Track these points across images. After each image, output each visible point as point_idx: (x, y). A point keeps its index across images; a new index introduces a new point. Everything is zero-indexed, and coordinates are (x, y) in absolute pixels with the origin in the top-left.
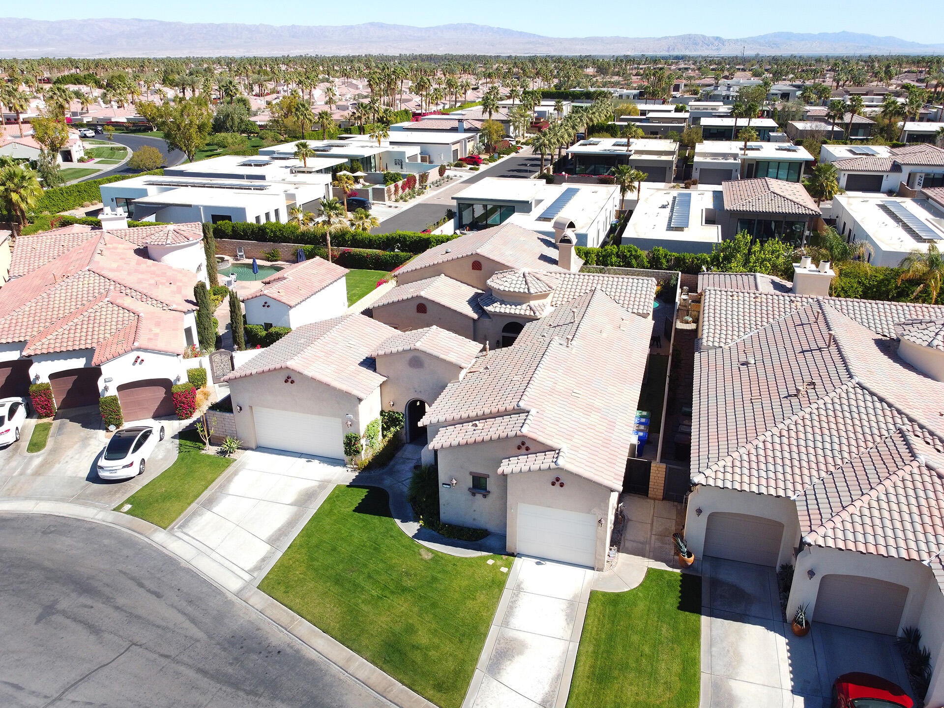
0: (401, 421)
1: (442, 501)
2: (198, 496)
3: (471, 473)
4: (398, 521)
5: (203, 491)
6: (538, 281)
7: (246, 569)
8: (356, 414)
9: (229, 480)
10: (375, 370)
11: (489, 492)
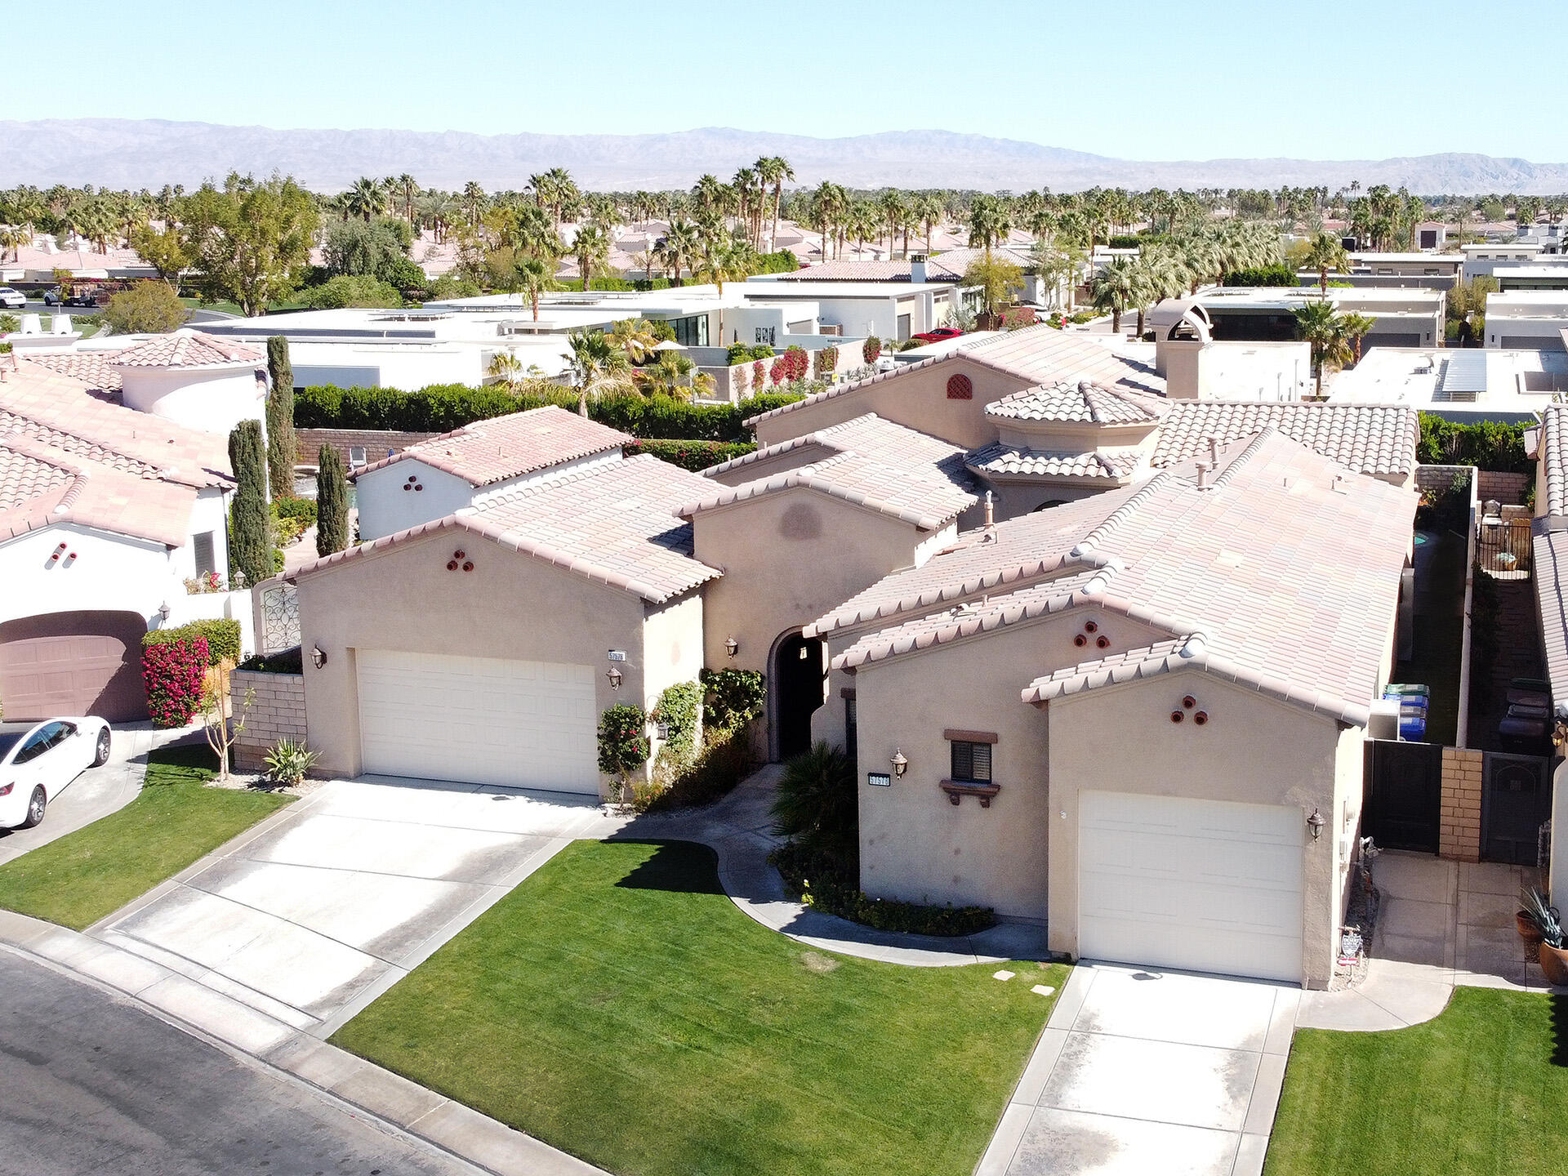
0: (757, 694)
1: (867, 829)
2: (184, 867)
3: (947, 733)
4: (742, 903)
5: (201, 858)
6: (1118, 401)
7: (300, 1005)
8: (637, 648)
10: (689, 555)
11: (998, 787)
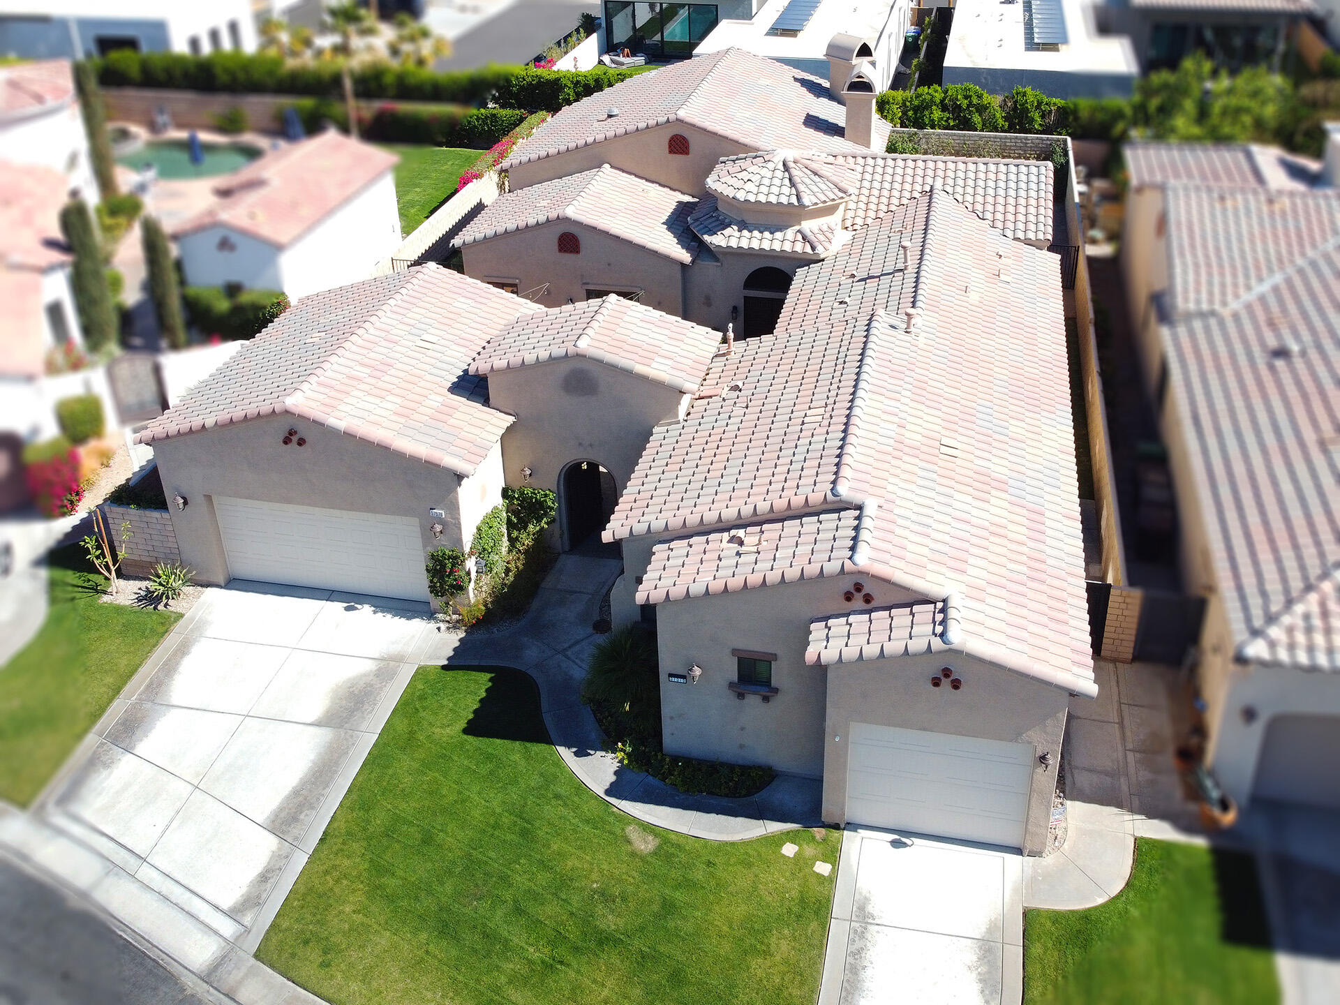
0: (551, 509)
1: (666, 710)
2: (100, 716)
3: (735, 652)
4: (566, 753)
5: (111, 700)
6: (816, 179)
7: (225, 907)
8: (454, 508)
9: (169, 668)
10: (486, 402)
11: (776, 691)
